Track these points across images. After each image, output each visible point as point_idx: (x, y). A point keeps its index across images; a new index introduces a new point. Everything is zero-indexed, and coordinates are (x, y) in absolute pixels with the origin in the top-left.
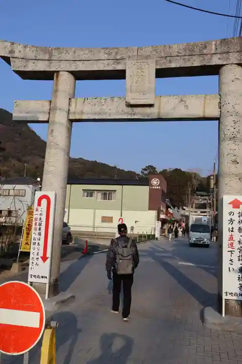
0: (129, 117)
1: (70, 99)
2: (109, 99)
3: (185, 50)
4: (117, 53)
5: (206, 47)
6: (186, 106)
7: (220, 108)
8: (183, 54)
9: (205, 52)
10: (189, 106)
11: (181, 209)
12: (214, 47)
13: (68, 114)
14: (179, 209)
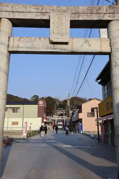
0: (52, 51)
1: (9, 37)
2: (37, 38)
3: (87, 9)
4: (42, 9)
5: (100, 9)
6: (90, 45)
7: (111, 47)
8: (86, 12)
9: (100, 11)
10: (91, 45)
11: (51, 117)
12: (105, 9)
13: (8, 47)
14: (50, 116)
